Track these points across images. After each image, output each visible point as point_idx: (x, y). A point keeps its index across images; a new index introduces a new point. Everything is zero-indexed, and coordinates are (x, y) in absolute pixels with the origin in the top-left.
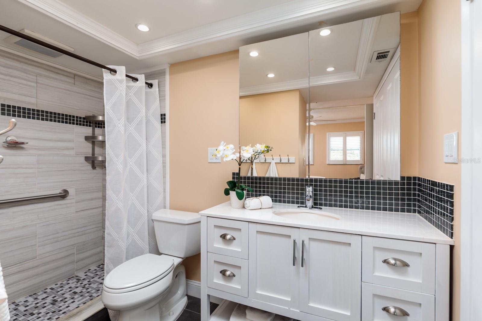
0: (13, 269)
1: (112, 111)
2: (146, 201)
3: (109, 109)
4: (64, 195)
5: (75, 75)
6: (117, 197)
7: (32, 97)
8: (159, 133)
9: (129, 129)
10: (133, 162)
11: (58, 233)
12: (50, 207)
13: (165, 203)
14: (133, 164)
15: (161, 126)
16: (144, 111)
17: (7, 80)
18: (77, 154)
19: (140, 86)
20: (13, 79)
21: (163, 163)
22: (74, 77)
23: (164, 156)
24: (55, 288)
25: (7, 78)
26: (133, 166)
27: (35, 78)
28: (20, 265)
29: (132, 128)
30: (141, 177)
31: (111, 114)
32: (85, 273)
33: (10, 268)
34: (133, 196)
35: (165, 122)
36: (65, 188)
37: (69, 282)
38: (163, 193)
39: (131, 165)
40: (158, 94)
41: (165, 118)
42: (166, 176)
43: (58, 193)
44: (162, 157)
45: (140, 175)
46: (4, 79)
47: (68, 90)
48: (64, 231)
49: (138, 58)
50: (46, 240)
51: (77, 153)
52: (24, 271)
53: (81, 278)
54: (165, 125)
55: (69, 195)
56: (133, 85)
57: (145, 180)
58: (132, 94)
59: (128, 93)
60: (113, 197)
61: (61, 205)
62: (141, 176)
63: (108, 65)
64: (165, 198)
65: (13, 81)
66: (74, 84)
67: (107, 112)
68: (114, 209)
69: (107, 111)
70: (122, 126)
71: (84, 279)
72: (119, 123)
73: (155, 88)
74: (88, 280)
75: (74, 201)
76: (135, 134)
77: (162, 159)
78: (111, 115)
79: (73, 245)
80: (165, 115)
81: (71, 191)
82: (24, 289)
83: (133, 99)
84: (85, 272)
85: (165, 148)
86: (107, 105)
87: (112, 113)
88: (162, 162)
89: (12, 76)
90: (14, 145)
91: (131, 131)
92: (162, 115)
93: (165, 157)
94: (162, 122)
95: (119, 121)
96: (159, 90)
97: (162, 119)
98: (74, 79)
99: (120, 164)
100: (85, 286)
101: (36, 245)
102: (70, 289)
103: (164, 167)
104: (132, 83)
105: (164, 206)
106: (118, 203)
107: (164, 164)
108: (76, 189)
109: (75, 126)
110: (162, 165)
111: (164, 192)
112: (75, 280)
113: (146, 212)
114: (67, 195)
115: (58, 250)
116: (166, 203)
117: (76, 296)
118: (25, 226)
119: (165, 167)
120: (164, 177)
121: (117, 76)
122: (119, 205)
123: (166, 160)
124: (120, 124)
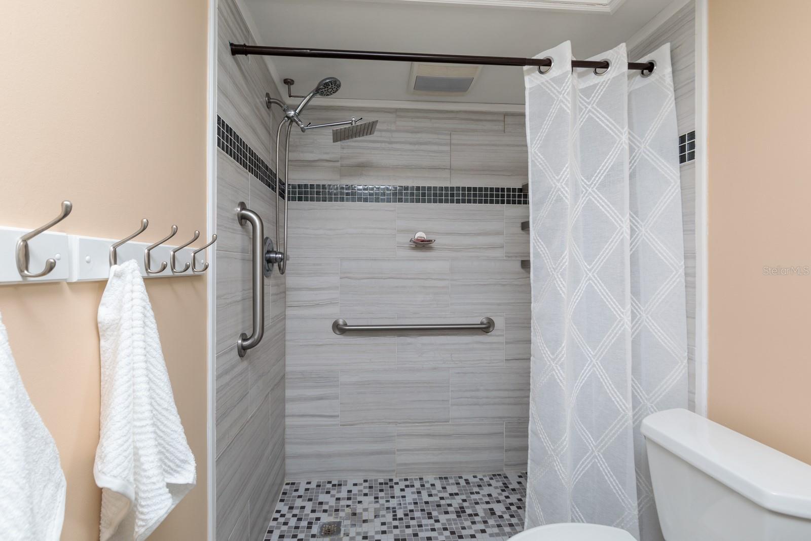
0: (422, 428)
1: (541, 157)
2: (629, 376)
3: (537, 152)
4: (487, 327)
5: (505, 116)
6: (553, 354)
7: (444, 169)
8: (673, 191)
9: (586, 193)
10: (595, 271)
11: (478, 390)
12: (467, 344)
13: (692, 392)
14: (596, 276)
15: (680, 171)
16: (625, 138)
17: (416, 150)
18: (509, 257)
19: (614, 78)
20: (423, 147)
21: (686, 274)
22: (502, 119)
23: (690, 255)
24: (472, 482)
25: (417, 147)
26: (596, 281)
27: (448, 137)
28: (428, 426)
29: (594, 189)
30: (616, 311)
31: (541, 164)
32: (520, 477)
33: (417, 426)
34: (595, 355)
35: (692, 156)
36: (488, 315)
37: (492, 482)
38: (686, 361)
39: (590, 279)
40: (672, 84)
41: (692, 146)
42: (694, 314)
43: (479, 323)
44: (683, 258)
45: (612, 305)
46: (413, 151)
47: (493, 145)
48: (487, 390)
49: (607, 9)
50: (462, 398)
51: (507, 255)
52: (434, 435)
53: (511, 484)
54: (694, 163)
55: (495, 328)
56: (596, 82)
57: (627, 319)
58: (594, 105)
59: (583, 107)
60: (545, 351)
61: (483, 343)
62: (614, 309)
63: (538, 53)
64: (691, 376)
65: (422, 150)
66: (504, 132)
67: (532, 161)
68: (546, 379)
69: (533, 159)
70: (564, 186)
71: (513, 490)
72: (558, 181)
73: (664, 70)
74: (520, 497)
75: (502, 339)
76: (601, 201)
77: (683, 263)
78: (540, 166)
79: (500, 418)
80: (692, 135)
81: (499, 322)
82: (434, 463)
83: (597, 116)
84: (520, 474)
85: (694, 231)
86: (531, 145)
87: (543, 159)
88: (681, 271)
89: (421, 144)
90: (423, 245)
91: (591, 197)
92: (682, 139)
93: (694, 258)
94: (682, 159)
95: (558, 176)
96: (674, 72)
97: (682, 149)
98: (504, 121)
99: (560, 276)
100: (511, 507)
101: (448, 401)
102: (487, 499)
103: (690, 285)
104: (591, 78)
105: (689, 400)
106: (555, 368)
107: (689, 279)
108: (506, 318)
109: (505, 207)
110: (683, 281)
111: (691, 359)
112: (500, 484)
113: (630, 406)
114: (491, 329)
115: (478, 419)
116: (694, 393)
117: (491, 522)
118: (435, 368)
119: (695, 288)
120: (691, 315)
121: (554, 71)
122: (556, 373)
123: (695, 267)
124: (561, 181)
